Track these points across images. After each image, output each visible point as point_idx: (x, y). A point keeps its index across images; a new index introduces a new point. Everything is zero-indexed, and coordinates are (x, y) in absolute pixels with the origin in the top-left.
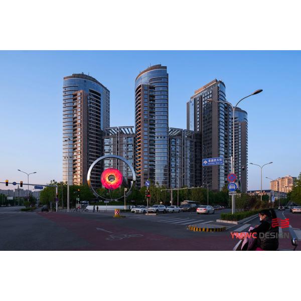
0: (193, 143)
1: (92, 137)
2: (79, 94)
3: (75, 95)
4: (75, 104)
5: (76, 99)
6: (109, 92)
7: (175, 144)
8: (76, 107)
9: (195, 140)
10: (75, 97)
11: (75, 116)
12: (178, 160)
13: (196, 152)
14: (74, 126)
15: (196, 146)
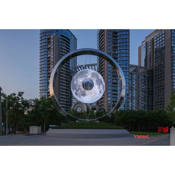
0: (146, 78)
1: (63, 73)
2: (52, 37)
3: (49, 39)
4: (49, 46)
5: (50, 42)
6: (76, 39)
7: (132, 78)
8: (50, 48)
9: (147, 76)
10: (49, 41)
11: (49, 55)
12: (134, 92)
13: (148, 86)
14: (48, 65)
15: (148, 80)
